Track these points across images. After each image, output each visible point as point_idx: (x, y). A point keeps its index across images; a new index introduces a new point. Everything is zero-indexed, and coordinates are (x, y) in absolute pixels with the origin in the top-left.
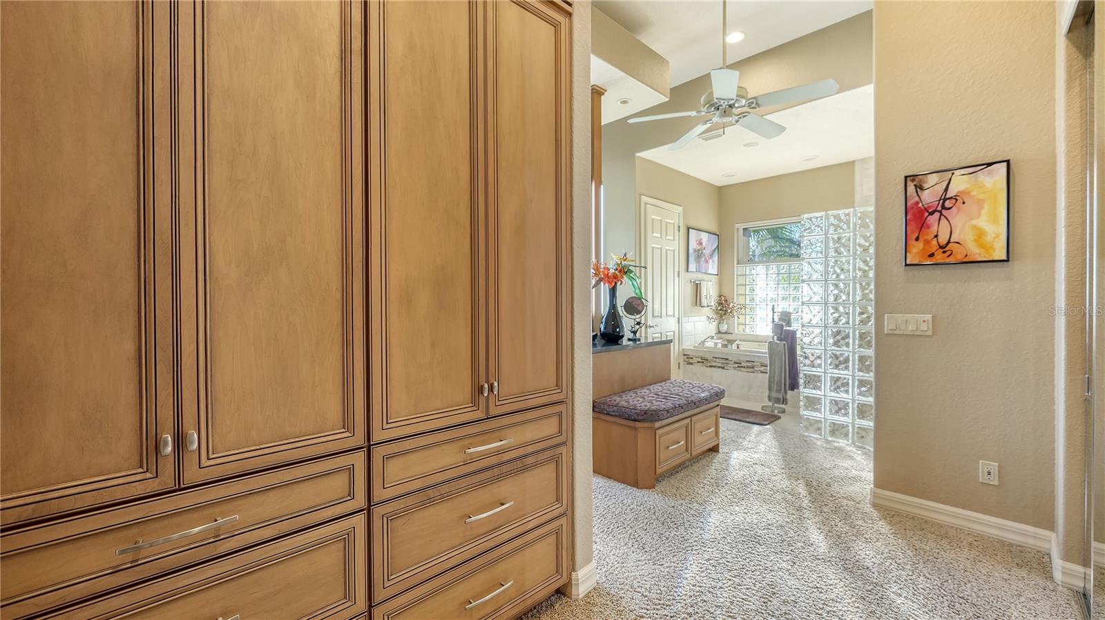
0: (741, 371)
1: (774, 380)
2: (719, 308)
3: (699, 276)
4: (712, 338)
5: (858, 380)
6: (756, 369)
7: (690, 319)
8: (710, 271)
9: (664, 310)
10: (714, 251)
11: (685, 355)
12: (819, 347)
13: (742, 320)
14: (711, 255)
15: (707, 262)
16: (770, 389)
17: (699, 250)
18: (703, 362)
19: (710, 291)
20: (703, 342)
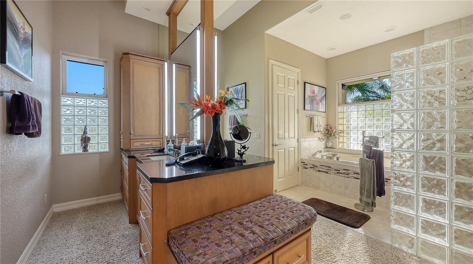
0: (339, 175)
1: (364, 187)
2: (326, 133)
3: (313, 113)
4: (320, 152)
5: (456, 206)
6: (350, 175)
7: (306, 140)
8: (321, 110)
9: (287, 134)
10: (323, 98)
11: (302, 162)
12: (411, 170)
13: (341, 139)
14: (321, 100)
15: (318, 104)
16: (361, 194)
17: (312, 97)
18: (314, 168)
19: (320, 122)
20: (315, 154)
